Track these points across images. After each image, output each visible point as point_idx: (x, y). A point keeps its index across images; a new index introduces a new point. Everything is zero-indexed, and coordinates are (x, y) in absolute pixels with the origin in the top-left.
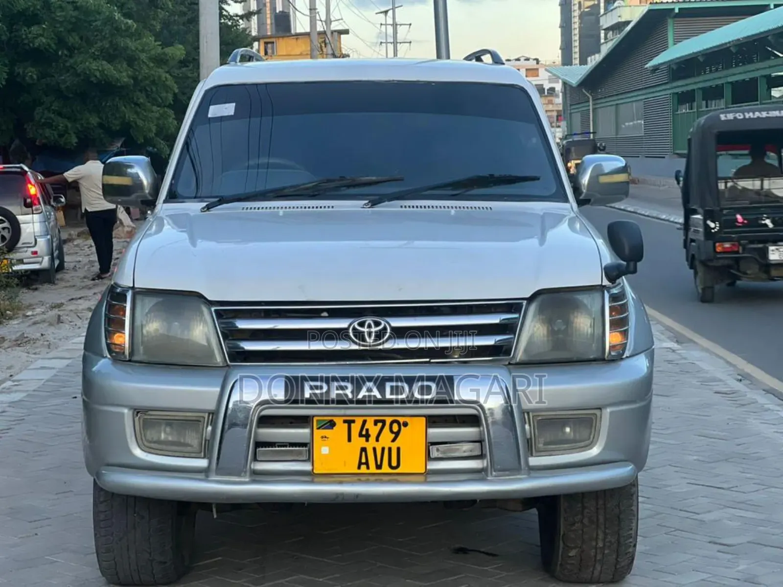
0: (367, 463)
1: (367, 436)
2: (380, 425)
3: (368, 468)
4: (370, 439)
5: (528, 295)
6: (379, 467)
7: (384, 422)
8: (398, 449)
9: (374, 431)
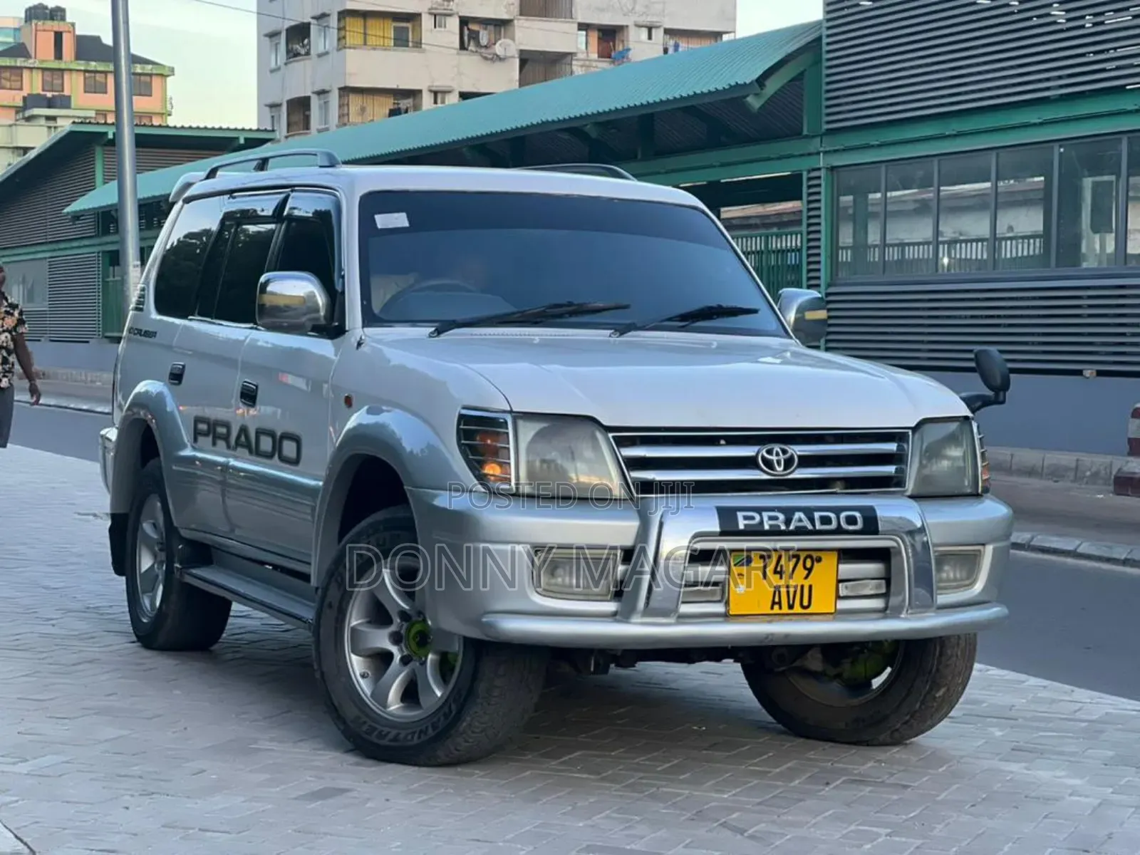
0: (780, 603)
3: (780, 608)
4: (784, 576)
5: (914, 424)
6: (791, 607)
7: (798, 557)
8: (810, 587)
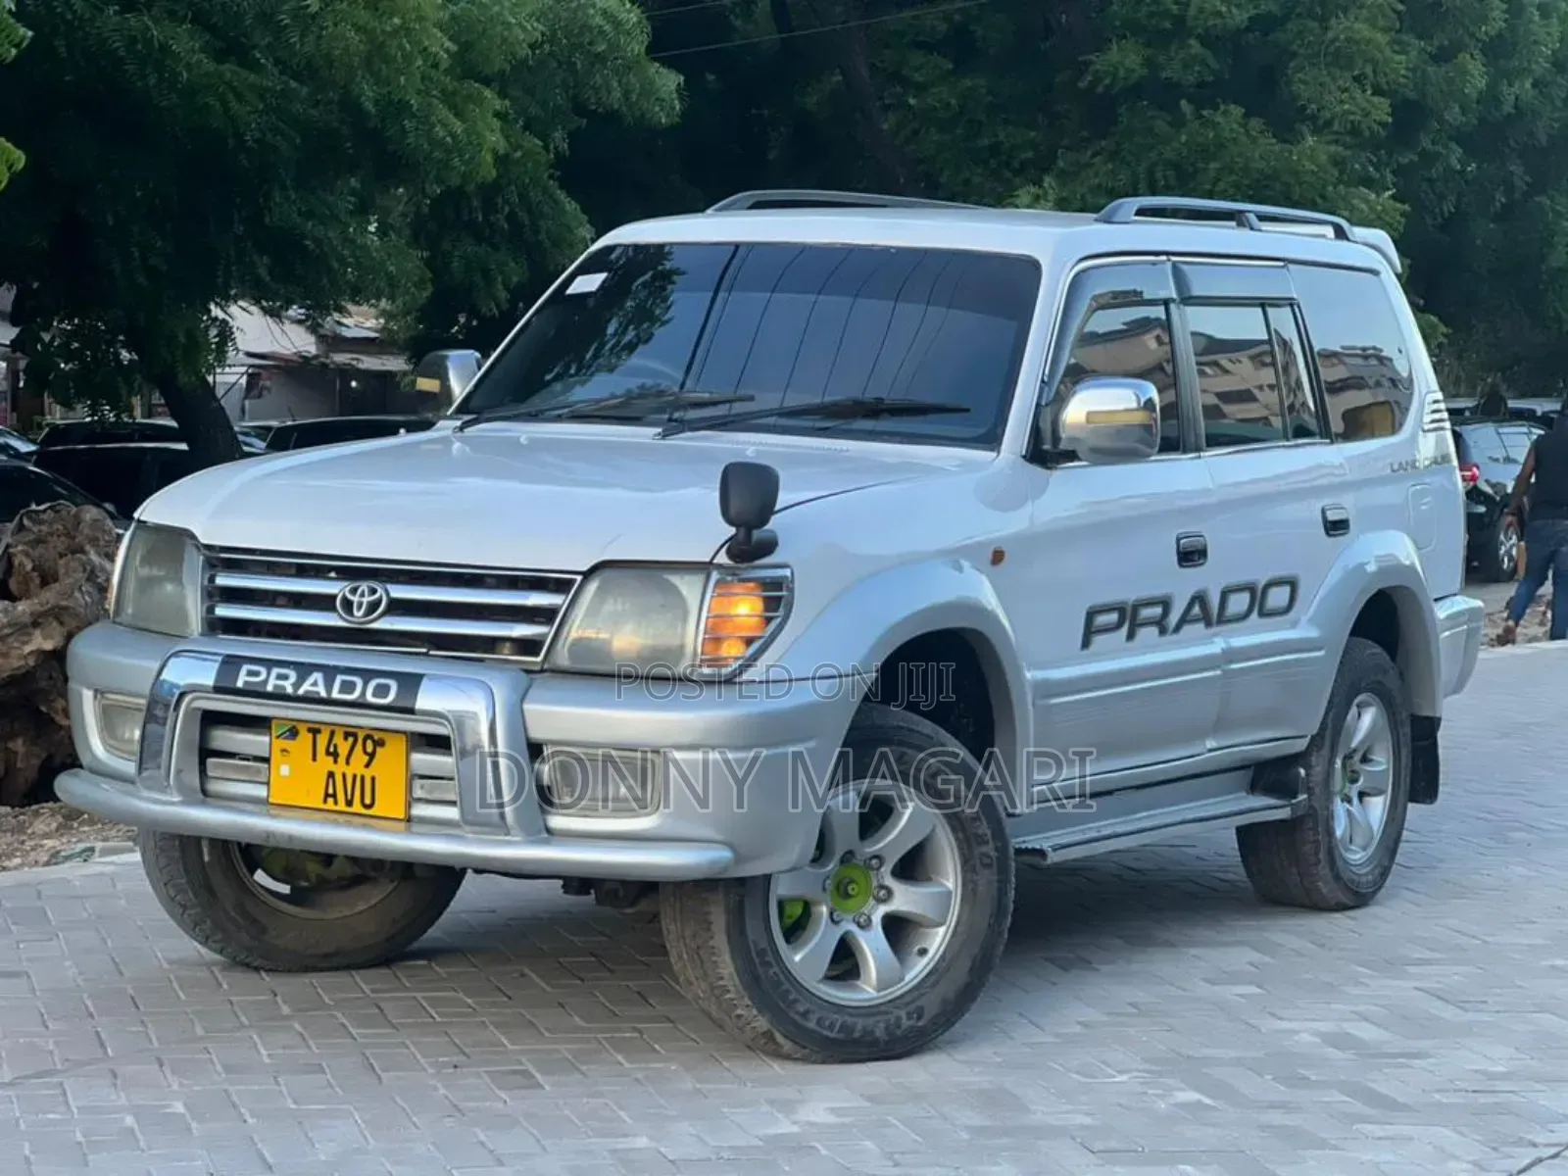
0: (334, 796)
1: (335, 755)
2: (351, 739)
3: (336, 803)
4: (339, 760)
5: (585, 568)
6: (349, 803)
7: (355, 736)
8: (373, 779)
9: (343, 748)
